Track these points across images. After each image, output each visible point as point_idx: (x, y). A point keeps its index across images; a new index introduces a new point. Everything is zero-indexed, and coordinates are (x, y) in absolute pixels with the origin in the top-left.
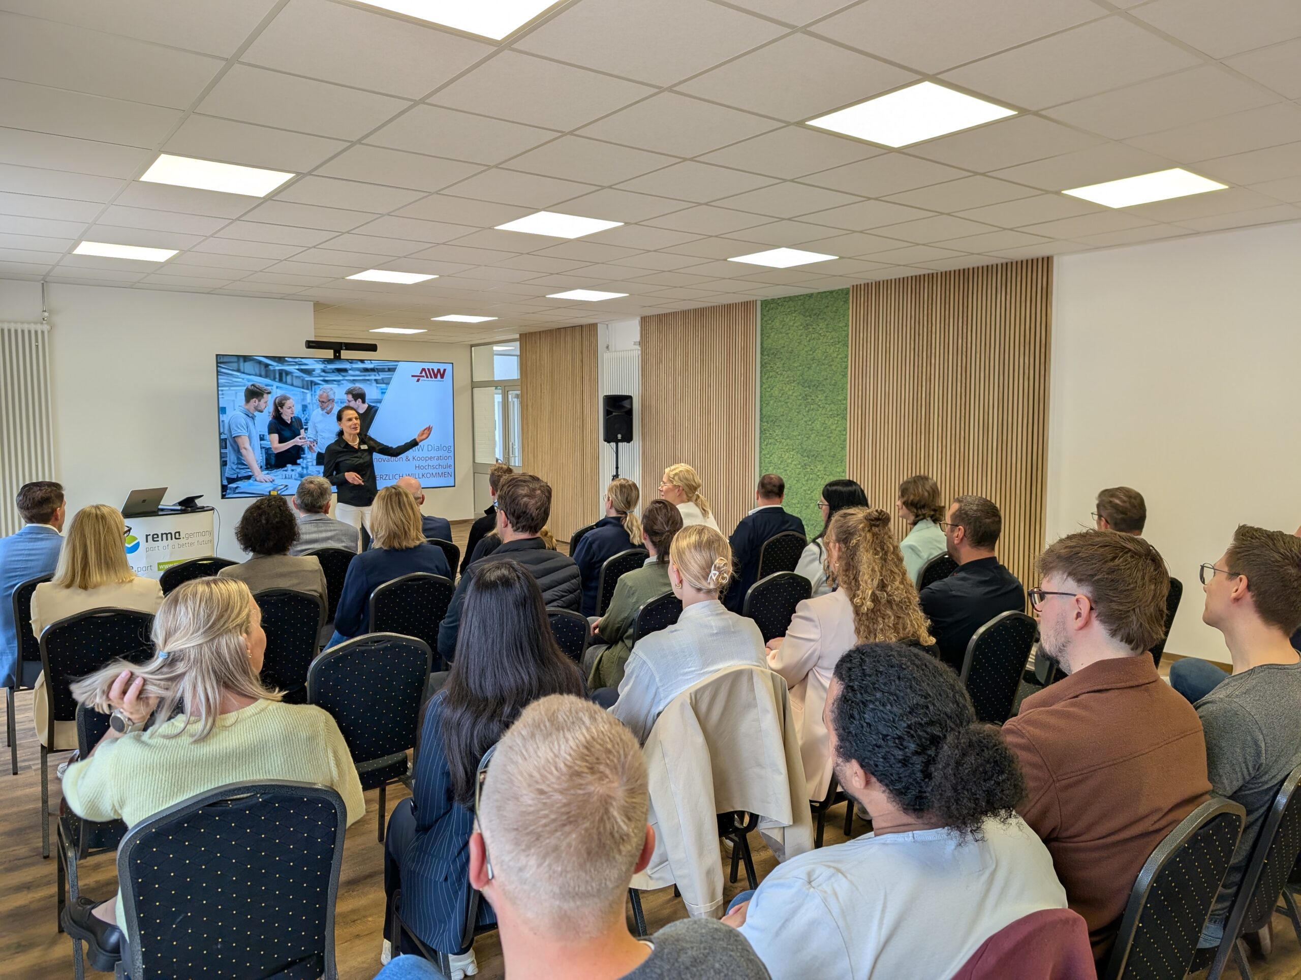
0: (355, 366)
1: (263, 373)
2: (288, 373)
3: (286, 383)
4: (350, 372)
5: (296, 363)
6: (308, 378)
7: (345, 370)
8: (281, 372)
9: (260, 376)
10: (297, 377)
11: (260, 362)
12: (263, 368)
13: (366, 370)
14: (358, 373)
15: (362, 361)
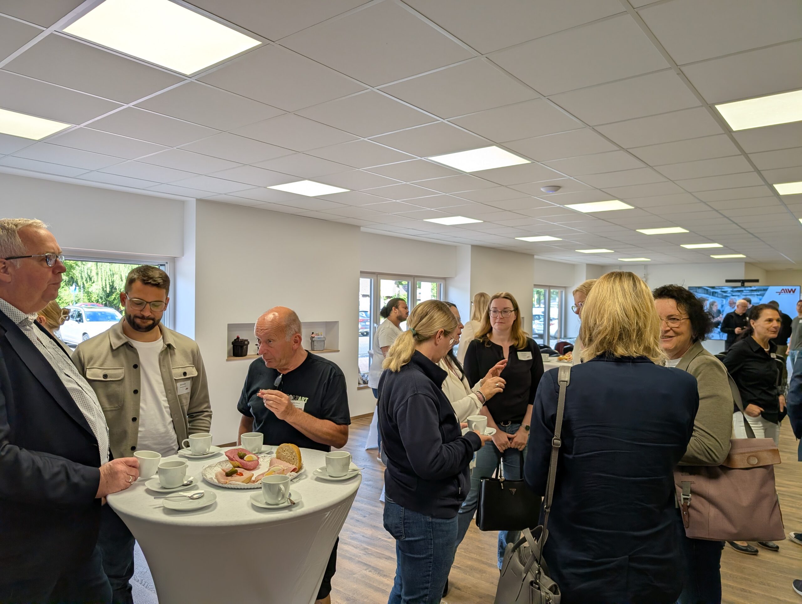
0: (747, 289)
1: (706, 292)
2: (716, 292)
3: (715, 296)
4: (745, 291)
5: (720, 289)
6: (725, 294)
7: (742, 291)
8: (713, 292)
9: (705, 294)
10: (720, 294)
11: (705, 289)
12: (706, 291)
13: (752, 290)
14: (748, 292)
15: (751, 287)
